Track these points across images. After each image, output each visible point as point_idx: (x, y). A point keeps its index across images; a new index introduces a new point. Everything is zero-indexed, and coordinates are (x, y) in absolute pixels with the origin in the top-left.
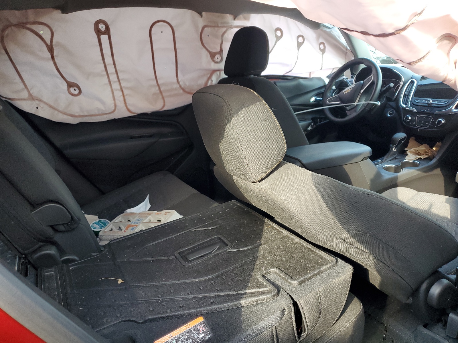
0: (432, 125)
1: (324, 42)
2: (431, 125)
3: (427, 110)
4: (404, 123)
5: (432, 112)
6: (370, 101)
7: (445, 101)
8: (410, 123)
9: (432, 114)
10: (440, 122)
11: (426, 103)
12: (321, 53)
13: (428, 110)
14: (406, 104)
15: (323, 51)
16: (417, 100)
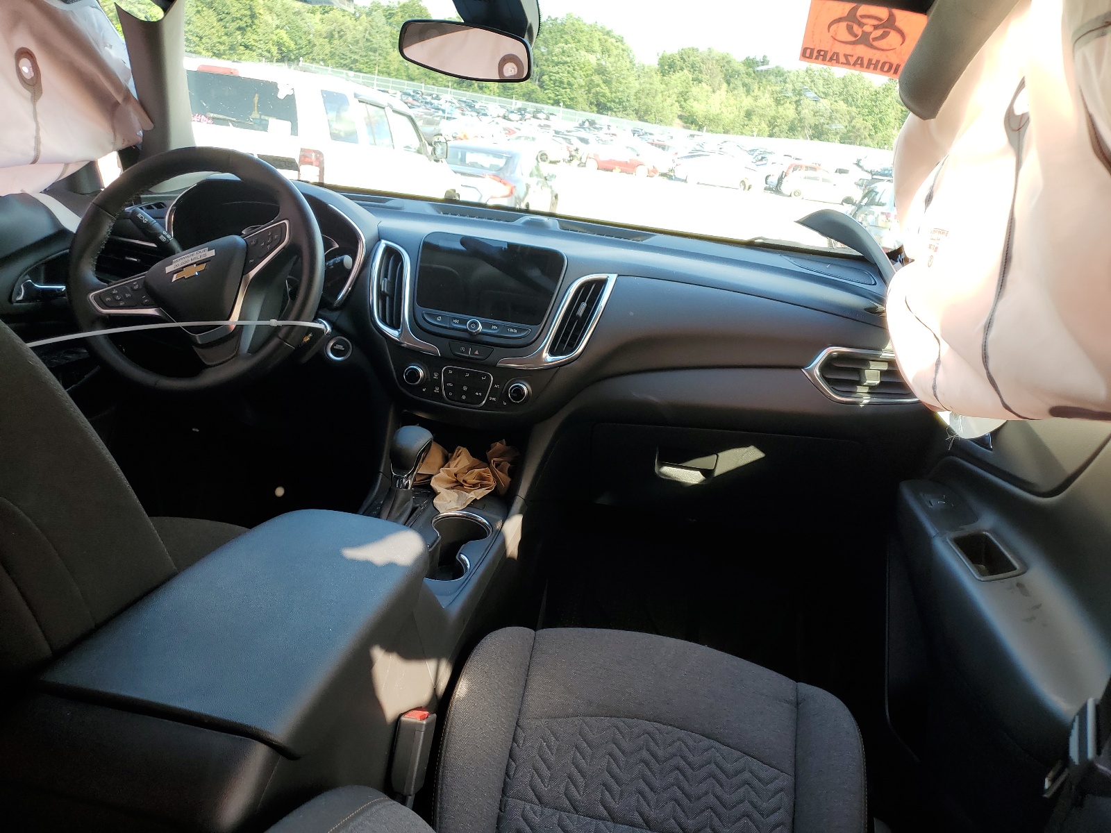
0: (494, 399)
1: (32, 47)
2: (491, 399)
3: (473, 353)
4: (402, 389)
5: (490, 359)
6: (297, 319)
7: (520, 330)
8: (424, 390)
9: (492, 367)
10: (519, 391)
11: (466, 330)
12: (27, 94)
13: (477, 353)
14: (395, 327)
15: (33, 85)
16: (434, 316)
